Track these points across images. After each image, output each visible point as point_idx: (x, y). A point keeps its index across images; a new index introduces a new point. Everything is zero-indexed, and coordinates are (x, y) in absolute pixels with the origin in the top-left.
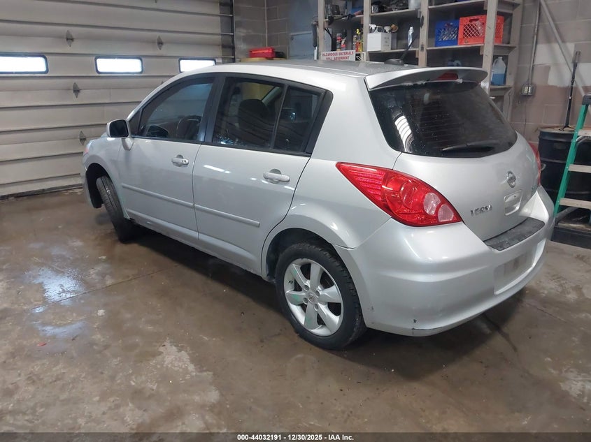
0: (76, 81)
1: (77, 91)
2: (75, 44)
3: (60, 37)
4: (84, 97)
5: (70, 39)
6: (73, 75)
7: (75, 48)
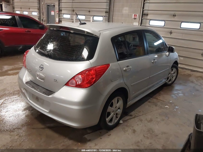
0: (172, 30)
1: (171, 33)
2: (176, 17)
3: (171, 15)
4: (173, 36)
5: (174, 16)
6: (171, 28)
7: (176, 19)
